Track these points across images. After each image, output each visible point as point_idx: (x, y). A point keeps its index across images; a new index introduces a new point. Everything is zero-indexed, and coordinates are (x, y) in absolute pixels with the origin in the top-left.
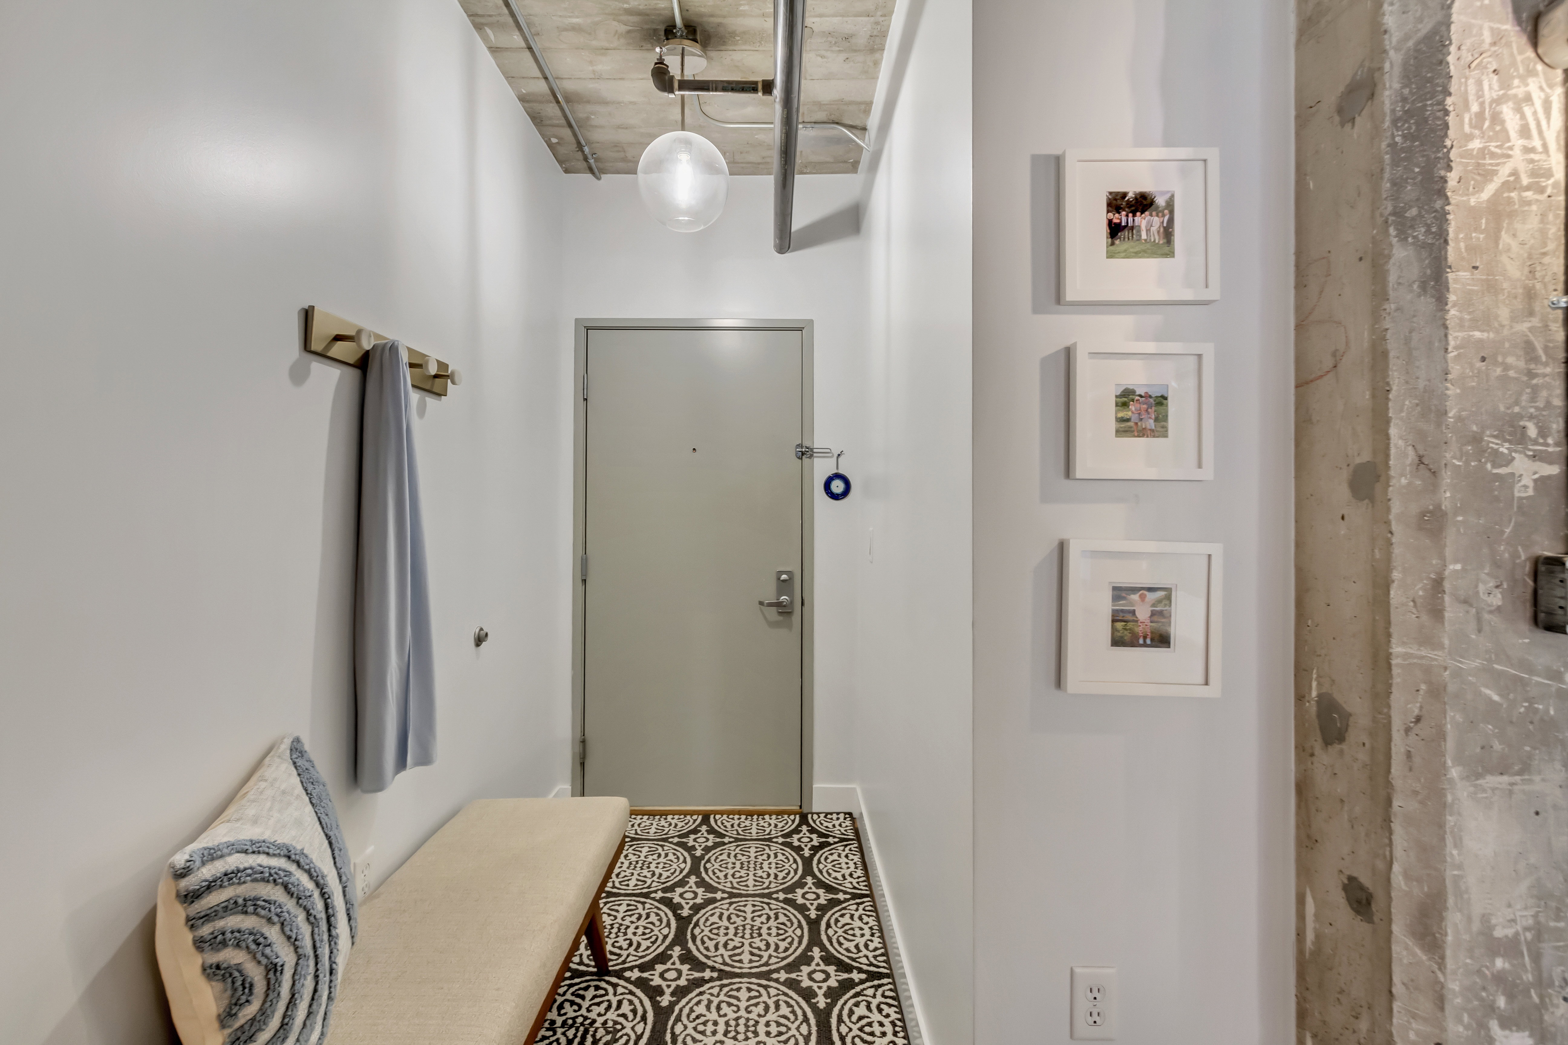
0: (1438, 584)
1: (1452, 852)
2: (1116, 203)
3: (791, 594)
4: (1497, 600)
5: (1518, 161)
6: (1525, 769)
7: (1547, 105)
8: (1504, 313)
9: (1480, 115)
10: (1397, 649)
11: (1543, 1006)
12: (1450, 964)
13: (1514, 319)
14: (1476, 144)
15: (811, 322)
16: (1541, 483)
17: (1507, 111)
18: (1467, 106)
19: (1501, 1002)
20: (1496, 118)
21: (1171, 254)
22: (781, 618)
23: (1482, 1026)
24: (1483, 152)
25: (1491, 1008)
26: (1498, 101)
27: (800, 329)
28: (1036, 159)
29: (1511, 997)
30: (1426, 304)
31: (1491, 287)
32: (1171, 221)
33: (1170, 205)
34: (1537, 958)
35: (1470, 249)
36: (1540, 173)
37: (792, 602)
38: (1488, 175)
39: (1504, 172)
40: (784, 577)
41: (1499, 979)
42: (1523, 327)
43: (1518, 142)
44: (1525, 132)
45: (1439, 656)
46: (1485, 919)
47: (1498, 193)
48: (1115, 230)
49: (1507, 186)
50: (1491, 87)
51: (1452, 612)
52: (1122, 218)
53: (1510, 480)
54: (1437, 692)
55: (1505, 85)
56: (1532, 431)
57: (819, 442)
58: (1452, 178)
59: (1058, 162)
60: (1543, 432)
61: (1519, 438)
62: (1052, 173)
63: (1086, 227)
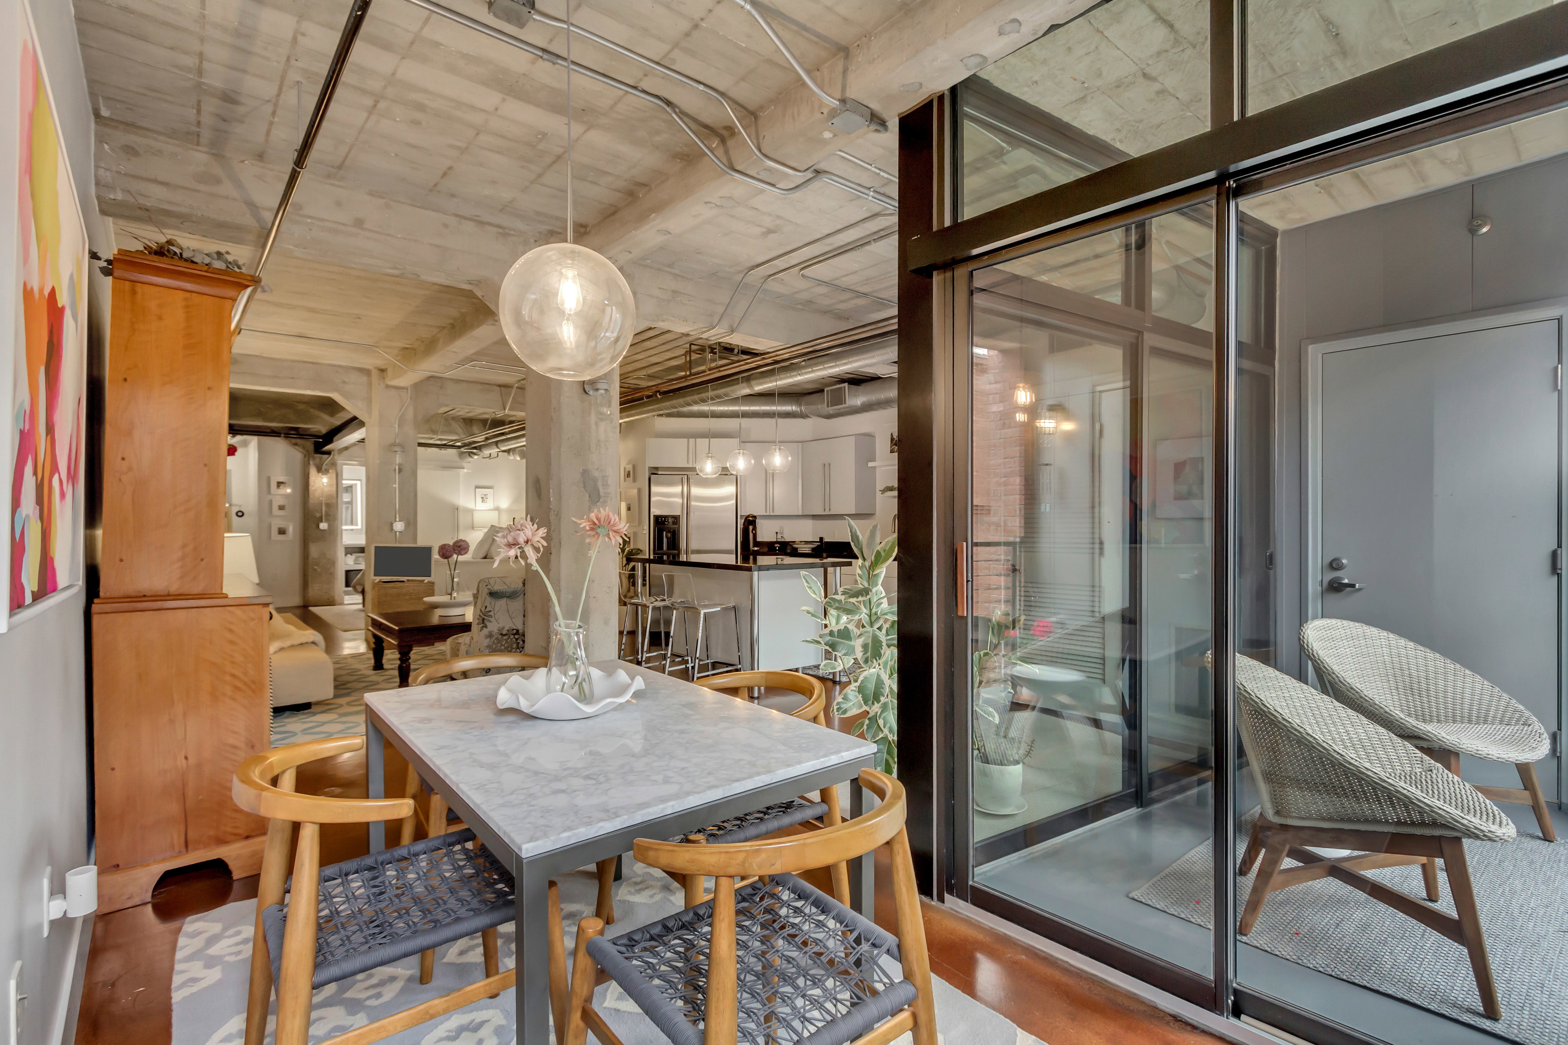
24: (314, 485)
26: (316, 480)
36: (321, 487)
38: (315, 487)
39: (317, 487)
43: (319, 484)
45: (308, 532)
47: (316, 489)
51: (310, 528)
52: (279, 484)
54: (308, 535)
55: (316, 478)
57: (233, 504)
60: (320, 511)
61: (317, 511)
62: (269, 479)
63: (274, 485)
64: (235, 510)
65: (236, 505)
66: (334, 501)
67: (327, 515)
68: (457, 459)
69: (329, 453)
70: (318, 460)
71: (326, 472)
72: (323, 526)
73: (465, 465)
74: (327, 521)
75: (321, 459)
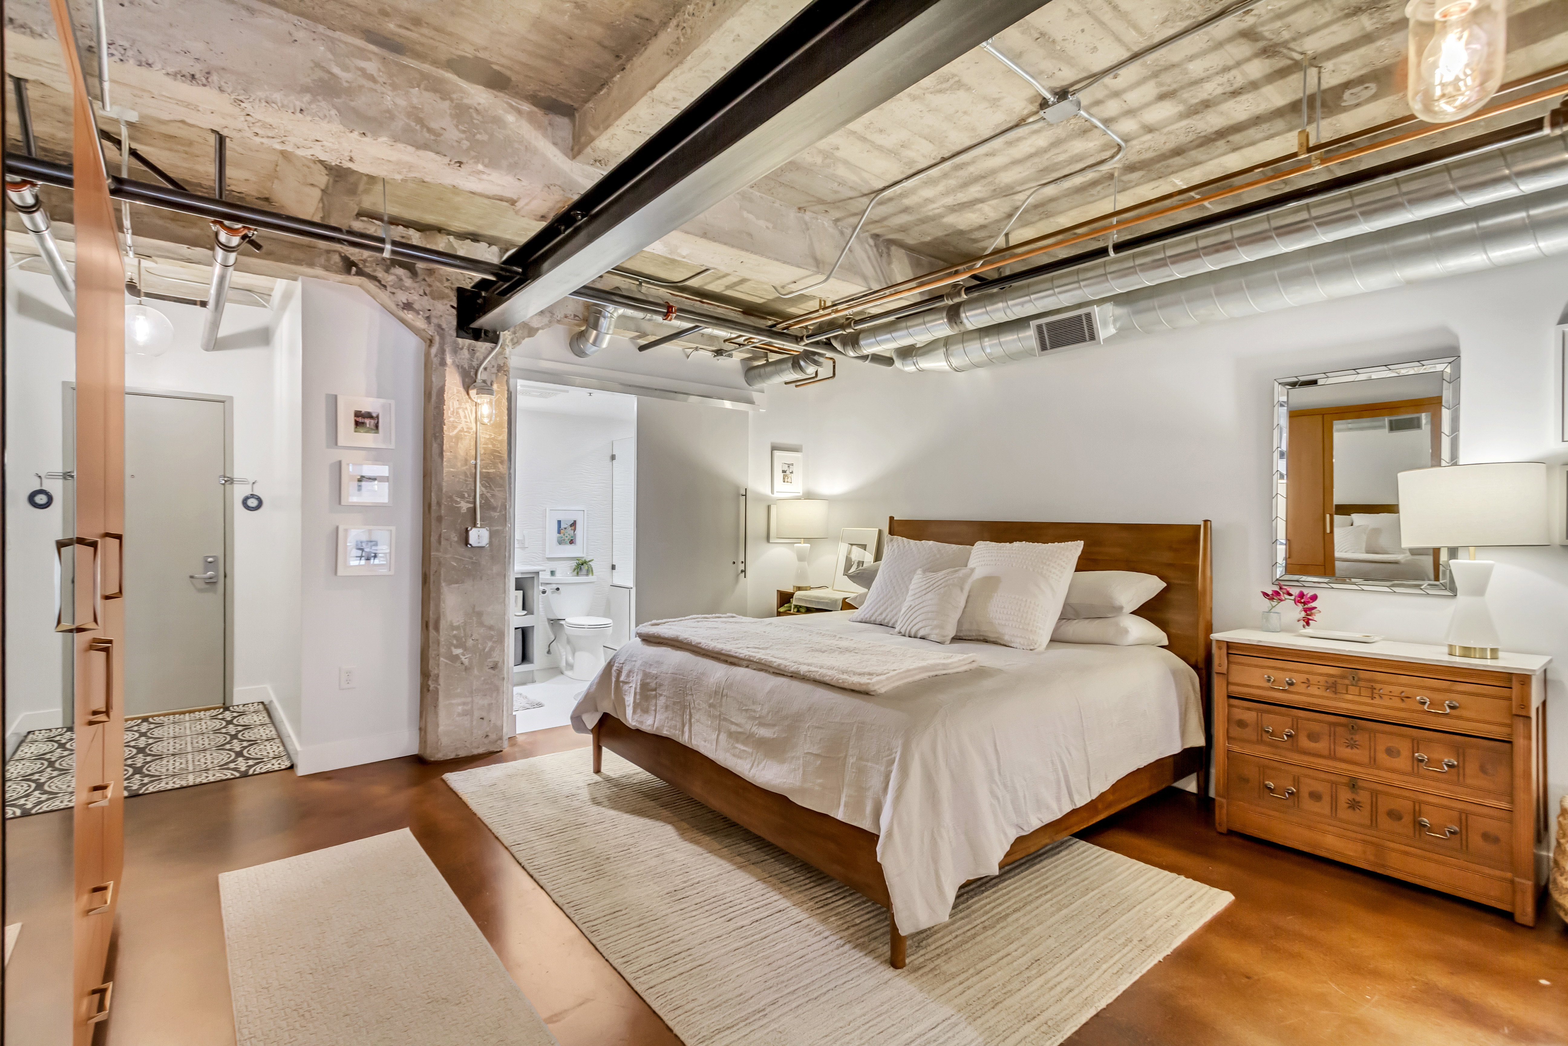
0: (440, 536)
1: (442, 605)
2: (358, 414)
3: (217, 571)
4: (456, 539)
5: (463, 425)
6: (463, 582)
7: (471, 411)
8: (459, 464)
9: (453, 412)
10: (432, 553)
11: (465, 642)
12: (441, 633)
13: (462, 466)
14: (452, 419)
15: (231, 398)
16: (468, 509)
17: (460, 411)
18: (449, 409)
19: (455, 642)
20: (458, 413)
21: (377, 433)
22: (207, 586)
23: (450, 648)
24: (454, 422)
25: (452, 644)
26: (458, 408)
27: (223, 402)
28: (328, 396)
29: (457, 640)
30: (439, 460)
31: (456, 457)
32: (378, 422)
33: (378, 417)
34: (464, 630)
35: (450, 447)
36: (469, 428)
37: (216, 576)
38: (455, 428)
39: (459, 428)
40: (210, 560)
41: (455, 636)
42: (464, 468)
43: (463, 420)
44: (465, 417)
45: (440, 554)
46: (451, 622)
47: (458, 433)
48: (357, 424)
49: (460, 431)
50: (456, 404)
51: (443, 542)
52: (360, 420)
53: (459, 508)
54: (440, 564)
55: (460, 404)
56: (466, 495)
57: (237, 475)
58: (445, 428)
59: (336, 396)
60: (469, 496)
61: (463, 497)
62: (333, 401)
63: (346, 421)
64: (240, 492)
65: (243, 482)
66: (503, 469)
67: (487, 505)
68: (742, 381)
69: (492, 337)
70: (465, 354)
71: (486, 389)
72: (479, 536)
73: (755, 396)
74: (487, 522)
75: (472, 351)
